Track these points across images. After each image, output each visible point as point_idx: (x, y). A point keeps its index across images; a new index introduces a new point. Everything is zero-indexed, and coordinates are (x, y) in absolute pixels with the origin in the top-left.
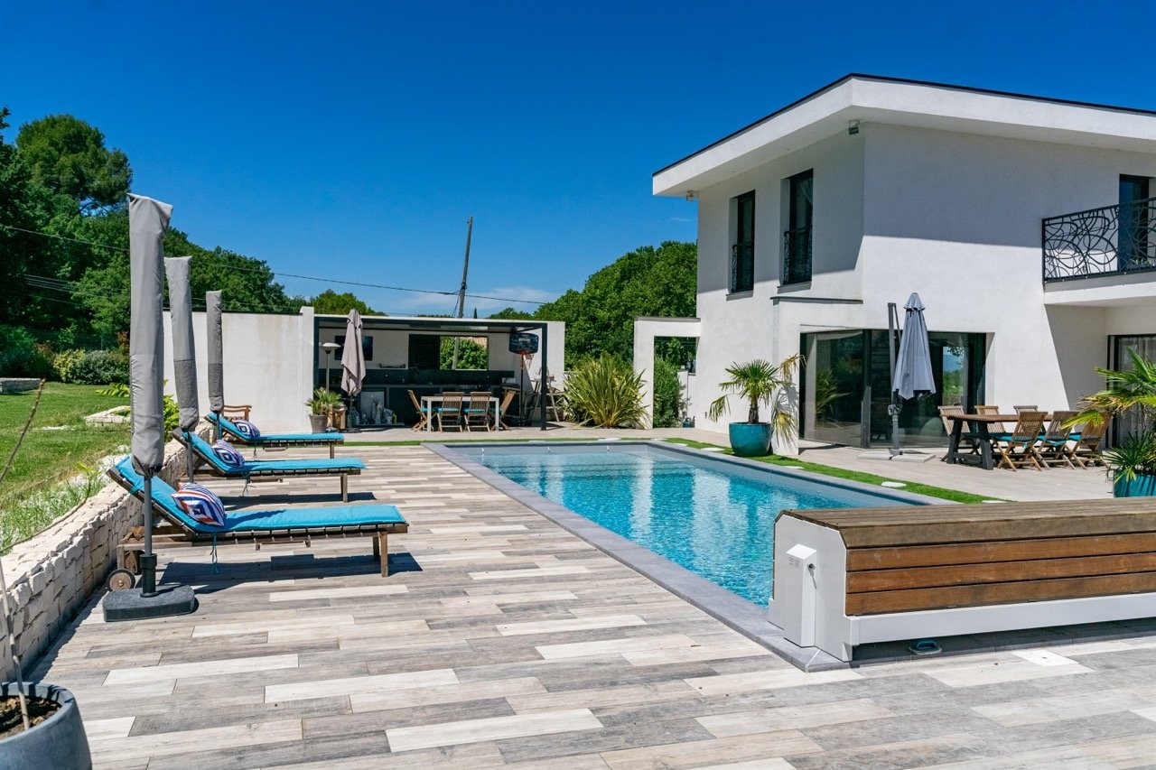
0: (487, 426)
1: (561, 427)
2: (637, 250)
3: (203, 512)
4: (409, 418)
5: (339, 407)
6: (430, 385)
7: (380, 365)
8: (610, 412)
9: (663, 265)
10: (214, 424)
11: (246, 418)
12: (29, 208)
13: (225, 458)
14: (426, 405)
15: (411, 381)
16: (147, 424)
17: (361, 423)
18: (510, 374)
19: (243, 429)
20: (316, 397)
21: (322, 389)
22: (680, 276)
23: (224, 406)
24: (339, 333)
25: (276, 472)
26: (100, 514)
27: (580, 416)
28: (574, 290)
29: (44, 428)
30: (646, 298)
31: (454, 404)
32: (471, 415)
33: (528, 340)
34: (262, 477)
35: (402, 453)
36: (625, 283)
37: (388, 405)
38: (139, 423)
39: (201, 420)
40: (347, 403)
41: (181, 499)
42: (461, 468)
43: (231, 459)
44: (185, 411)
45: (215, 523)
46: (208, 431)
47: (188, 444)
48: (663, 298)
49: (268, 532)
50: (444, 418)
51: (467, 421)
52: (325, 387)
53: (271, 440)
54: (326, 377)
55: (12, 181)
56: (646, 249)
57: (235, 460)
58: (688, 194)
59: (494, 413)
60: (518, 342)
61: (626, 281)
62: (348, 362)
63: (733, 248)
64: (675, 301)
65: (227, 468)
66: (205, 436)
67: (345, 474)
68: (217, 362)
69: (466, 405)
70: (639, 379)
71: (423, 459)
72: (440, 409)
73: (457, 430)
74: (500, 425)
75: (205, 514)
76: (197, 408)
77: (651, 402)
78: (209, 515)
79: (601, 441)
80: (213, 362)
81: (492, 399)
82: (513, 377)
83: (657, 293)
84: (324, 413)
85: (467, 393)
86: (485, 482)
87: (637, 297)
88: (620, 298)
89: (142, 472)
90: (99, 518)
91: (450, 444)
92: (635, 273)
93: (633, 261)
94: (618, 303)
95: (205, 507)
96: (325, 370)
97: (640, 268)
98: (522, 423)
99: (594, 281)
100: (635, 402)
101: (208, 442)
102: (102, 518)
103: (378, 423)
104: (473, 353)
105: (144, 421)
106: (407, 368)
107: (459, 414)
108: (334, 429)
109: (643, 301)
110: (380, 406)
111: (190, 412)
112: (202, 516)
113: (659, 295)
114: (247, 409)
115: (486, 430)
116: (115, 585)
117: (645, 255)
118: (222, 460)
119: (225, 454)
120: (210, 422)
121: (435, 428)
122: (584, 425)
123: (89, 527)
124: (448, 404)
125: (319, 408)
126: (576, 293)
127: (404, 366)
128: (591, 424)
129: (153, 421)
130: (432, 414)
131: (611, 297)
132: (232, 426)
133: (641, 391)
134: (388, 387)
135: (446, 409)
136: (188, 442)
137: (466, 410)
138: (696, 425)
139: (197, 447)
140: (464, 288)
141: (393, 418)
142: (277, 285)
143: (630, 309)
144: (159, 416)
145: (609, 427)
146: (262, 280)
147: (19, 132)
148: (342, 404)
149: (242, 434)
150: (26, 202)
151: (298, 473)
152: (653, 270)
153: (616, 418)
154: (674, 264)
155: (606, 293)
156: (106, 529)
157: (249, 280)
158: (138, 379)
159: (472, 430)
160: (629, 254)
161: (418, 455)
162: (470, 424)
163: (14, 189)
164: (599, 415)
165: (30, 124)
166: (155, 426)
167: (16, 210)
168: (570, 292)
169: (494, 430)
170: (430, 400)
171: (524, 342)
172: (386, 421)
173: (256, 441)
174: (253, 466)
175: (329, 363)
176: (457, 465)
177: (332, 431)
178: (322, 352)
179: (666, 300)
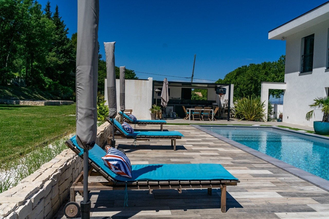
0: (209, 119)
1: (233, 120)
2: (242, 66)
3: (120, 169)
4: (182, 115)
5: (160, 111)
6: (188, 105)
7: (172, 98)
8: (252, 115)
9: (250, 71)
10: (121, 116)
11: (131, 113)
12: (73, 55)
13: (127, 130)
14: (189, 111)
15: (182, 103)
16: (85, 114)
17: (166, 116)
18: (215, 102)
19: (131, 118)
20: (153, 107)
21: (154, 105)
22: (256, 74)
23: (125, 110)
24: (160, 87)
25: (147, 136)
26: (68, 161)
27: (239, 117)
28: (221, 79)
29: (69, 115)
30: (244, 81)
31: (198, 111)
32: (204, 115)
33: (223, 90)
34: (141, 138)
35: (185, 128)
36: (237, 77)
37: (174, 111)
38: (81, 113)
39: (118, 114)
40: (162, 110)
41: (107, 160)
42: (212, 135)
43: (129, 130)
44: (111, 110)
45: (127, 176)
46: (119, 118)
47: (113, 124)
48: (250, 81)
49: (157, 182)
50: (195, 116)
51: (202, 117)
52: (155, 104)
53: (141, 122)
54: (156, 101)
55: (69, 48)
56: (245, 66)
57: (130, 131)
58: (283, 38)
59: (212, 115)
60: (219, 91)
61: (238, 76)
62: (163, 96)
63: (302, 56)
64: (254, 82)
65: (127, 134)
66: (118, 120)
67: (175, 139)
68: (123, 93)
69: (202, 111)
70: (263, 104)
71: (194, 131)
72: (193, 113)
73: (199, 120)
74: (214, 119)
75: (121, 170)
76: (116, 108)
77: (267, 113)
78: (123, 170)
79: (253, 126)
80: (122, 92)
81: (211, 110)
82: (216, 103)
83: (248, 79)
84: (155, 113)
85: (203, 108)
86: (226, 142)
87: (241, 80)
88: (236, 81)
89: (82, 147)
90: (66, 164)
91: (200, 125)
92: (241, 74)
93: (240, 70)
94: (235, 83)
95: (121, 165)
96: (156, 99)
97: (243, 72)
98: (219, 118)
99: (227, 76)
100: (261, 112)
101: (119, 122)
102: (68, 163)
103: (171, 117)
104: (194, 96)
105: (84, 112)
106: (181, 99)
107: (200, 115)
108: (158, 118)
109: (243, 82)
110: (172, 111)
111: (113, 110)
112: (119, 171)
113: (249, 80)
114: (131, 111)
115: (209, 120)
116: (69, 212)
117: (244, 68)
118: (125, 131)
119: (126, 128)
120: (120, 115)
121: (192, 119)
122: (242, 120)
123: (58, 172)
124: (196, 111)
125: (154, 111)
126: (222, 80)
127: (180, 98)
128: (244, 120)
129: (90, 112)
130: (191, 114)
131: (233, 81)
132: (127, 117)
133: (264, 108)
134: (175, 105)
135: (196, 113)
136: (112, 123)
137: (202, 113)
138: (283, 121)
139: (116, 125)
140: (193, 76)
141: (177, 115)
142: (137, 77)
143: (239, 85)
144: (93, 109)
145: (251, 120)
146: (133, 76)
147: (72, 36)
148: (161, 110)
149: (131, 119)
150: (73, 54)
151: (156, 137)
152: (247, 72)
153: (254, 118)
154: (254, 71)
155: (231, 80)
156: (71, 169)
157: (129, 76)
158: (80, 82)
159: (204, 120)
160: (239, 68)
161: (191, 129)
162: (203, 118)
163: (70, 50)
164: (248, 116)
165: (74, 34)
166: (91, 115)
167: (70, 56)
168: (220, 79)
169: (212, 120)
170: (190, 109)
171: (221, 91)
172: (174, 116)
173: (135, 122)
174: (138, 134)
175: (157, 97)
176: (209, 134)
177: (157, 119)
178: (155, 93)
179: (251, 82)
